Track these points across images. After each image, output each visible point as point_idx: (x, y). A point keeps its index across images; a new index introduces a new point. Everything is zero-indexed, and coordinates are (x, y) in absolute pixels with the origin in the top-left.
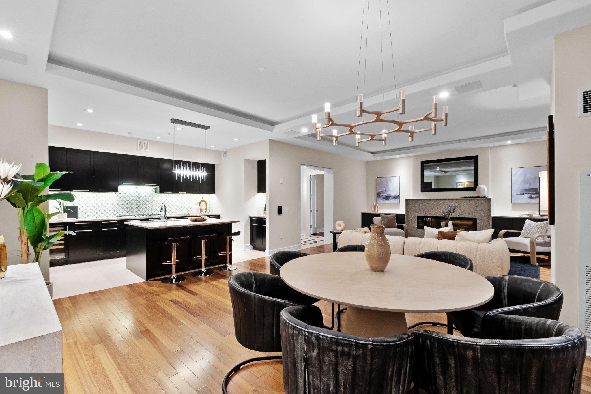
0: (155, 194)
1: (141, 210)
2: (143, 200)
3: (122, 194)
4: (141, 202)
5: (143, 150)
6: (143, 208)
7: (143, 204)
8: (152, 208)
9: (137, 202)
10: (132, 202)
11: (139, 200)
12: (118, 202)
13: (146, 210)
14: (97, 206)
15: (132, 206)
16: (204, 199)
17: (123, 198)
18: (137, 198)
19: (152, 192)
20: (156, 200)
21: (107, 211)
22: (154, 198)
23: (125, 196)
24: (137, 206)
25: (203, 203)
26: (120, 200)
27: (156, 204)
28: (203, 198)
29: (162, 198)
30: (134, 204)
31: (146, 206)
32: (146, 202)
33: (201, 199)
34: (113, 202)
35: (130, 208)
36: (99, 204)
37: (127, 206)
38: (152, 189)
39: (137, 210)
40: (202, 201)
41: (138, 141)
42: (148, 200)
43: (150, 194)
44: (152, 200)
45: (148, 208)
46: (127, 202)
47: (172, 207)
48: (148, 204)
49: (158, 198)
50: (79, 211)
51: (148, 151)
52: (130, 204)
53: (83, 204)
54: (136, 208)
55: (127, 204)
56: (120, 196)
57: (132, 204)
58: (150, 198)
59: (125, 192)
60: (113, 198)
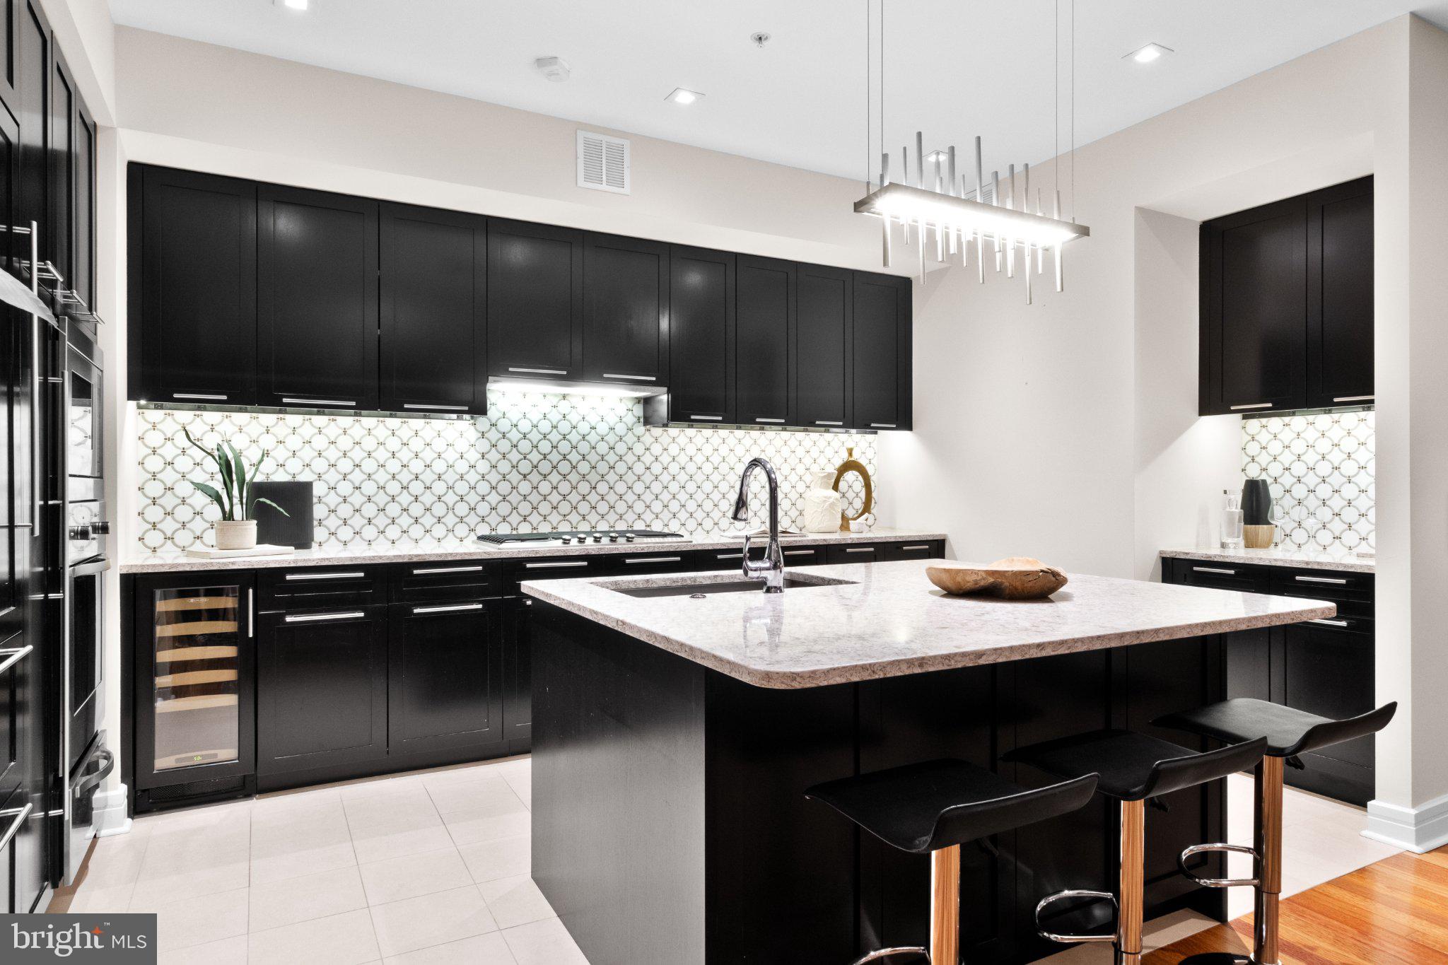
0: (640, 429)
1: (584, 508)
2: (593, 458)
3: (504, 425)
4: (584, 467)
5: (604, 187)
6: (593, 498)
7: (593, 477)
8: (630, 497)
10: (545, 467)
11: (574, 457)
12: (483, 467)
13: (603, 507)
14: (393, 488)
15: (545, 487)
16: (856, 456)
17: (504, 446)
18: (564, 447)
19: (630, 419)
20: (648, 459)
21: (439, 509)
22: (639, 449)
23: (514, 436)
24: (564, 487)
25: (851, 476)
26: (494, 456)
27: (648, 478)
28: (850, 452)
29: (674, 450)
30: (555, 478)
31: (602, 487)
32: (602, 468)
34: (462, 467)
35: (534, 498)
36: (405, 477)
37: (525, 487)
38: (630, 405)
39: (565, 507)
40: (849, 465)
41: (581, 135)
42: (612, 458)
43: (620, 429)
44: (630, 458)
45: (612, 498)
46: (525, 467)
48: (612, 477)
49: (656, 449)
50: (318, 511)
51: (627, 190)
52: (535, 477)
53: (332, 477)
54: (561, 498)
55: (525, 476)
56: (493, 435)
57: (545, 476)
58: (621, 448)
59: (514, 416)
60: (462, 446)
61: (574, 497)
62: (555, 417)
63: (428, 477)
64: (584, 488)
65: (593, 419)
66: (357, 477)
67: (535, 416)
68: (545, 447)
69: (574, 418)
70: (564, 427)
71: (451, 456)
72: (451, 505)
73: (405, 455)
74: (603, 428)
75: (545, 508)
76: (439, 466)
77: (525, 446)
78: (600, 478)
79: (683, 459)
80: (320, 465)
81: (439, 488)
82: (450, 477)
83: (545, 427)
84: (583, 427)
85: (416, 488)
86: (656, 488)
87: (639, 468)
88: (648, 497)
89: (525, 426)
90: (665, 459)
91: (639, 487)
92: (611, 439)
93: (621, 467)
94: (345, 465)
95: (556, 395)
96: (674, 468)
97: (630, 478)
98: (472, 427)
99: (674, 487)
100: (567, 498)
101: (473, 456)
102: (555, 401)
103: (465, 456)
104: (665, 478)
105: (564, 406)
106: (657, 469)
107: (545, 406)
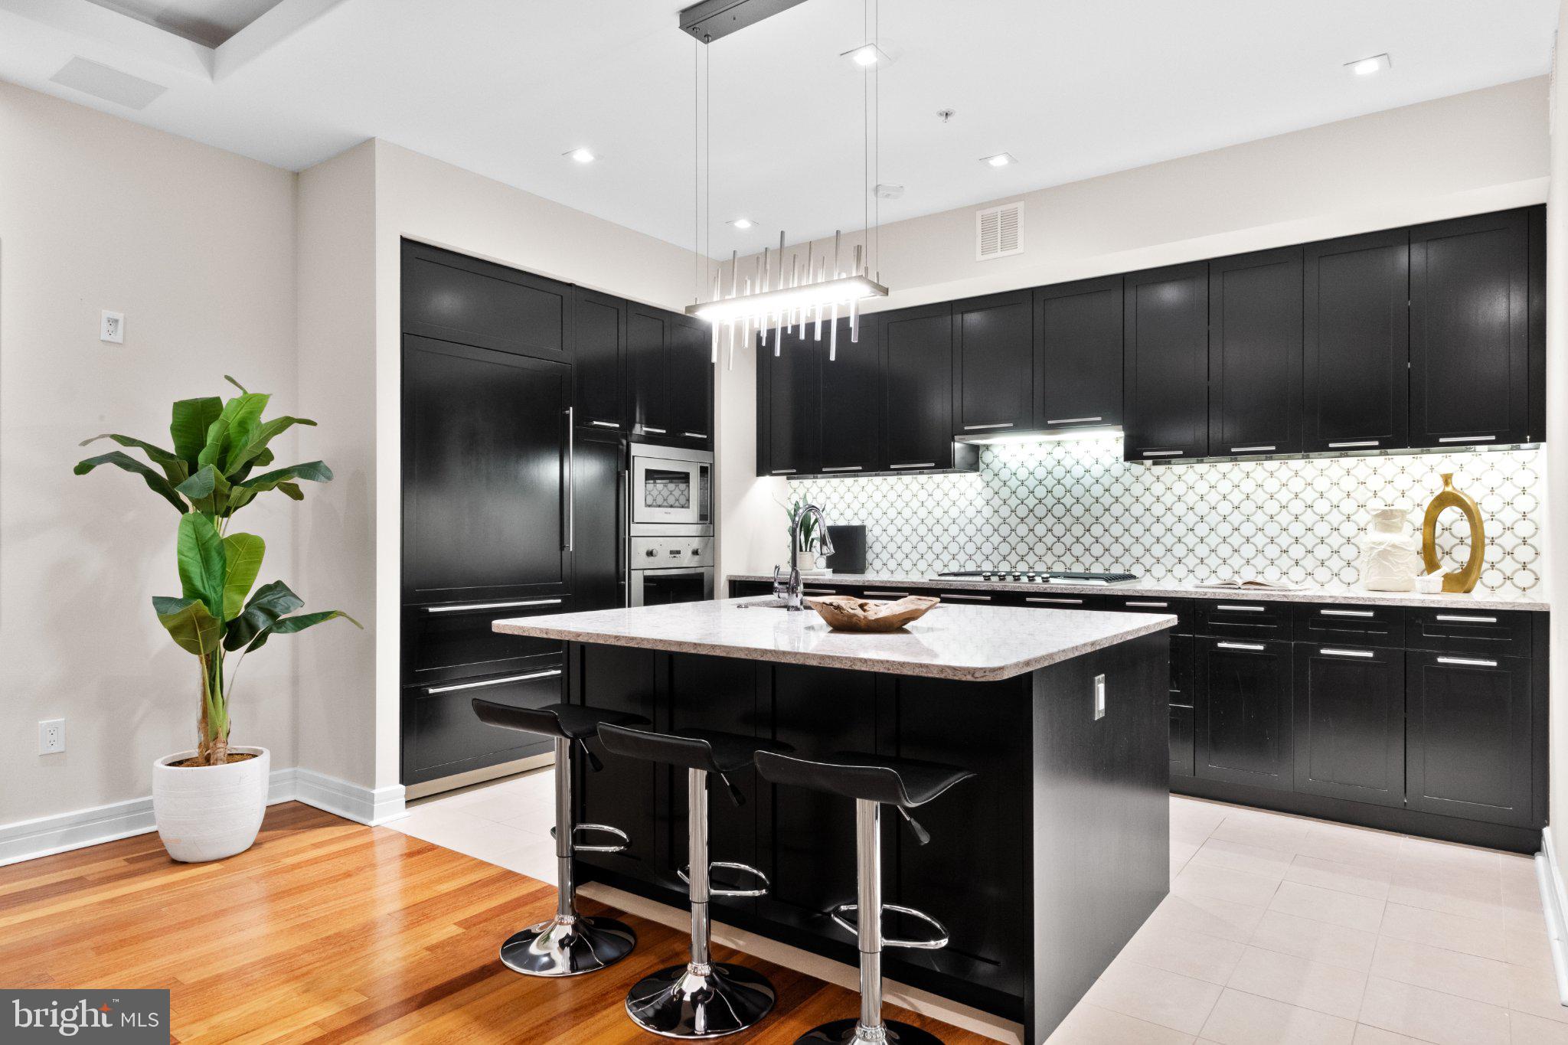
1: (1078, 549)
2: (1087, 500)
3: (1005, 474)
4: (1078, 510)
5: (1000, 254)
6: (1087, 540)
7: (1088, 520)
8: (1127, 540)
9: (1059, 510)
10: (1040, 511)
11: (1068, 501)
12: (987, 512)
13: (1097, 550)
14: (922, 530)
15: (1040, 530)
17: (1005, 493)
18: (1059, 491)
20: (1147, 499)
22: (1138, 489)
23: (1013, 483)
24: (1059, 530)
25: (1449, 515)
26: (997, 502)
27: (1148, 520)
28: (1447, 479)
29: (1179, 488)
30: (1049, 521)
31: (1097, 530)
32: (1097, 510)
33: (1439, 488)
34: (971, 512)
35: (1031, 539)
36: (930, 521)
37: (1022, 530)
39: (1059, 549)
40: (1444, 500)
41: (979, 214)
42: (1107, 500)
44: (1127, 500)
46: (1022, 511)
47: (1236, 540)
48: (1107, 520)
49: (1158, 489)
50: (872, 548)
51: (1020, 249)
52: (1031, 521)
53: (884, 522)
54: (1056, 540)
55: (1022, 519)
56: (996, 484)
57: (1041, 519)
58: (1117, 490)
59: (1013, 465)
60: (971, 494)
61: (1068, 540)
62: (1050, 463)
63: (946, 521)
64: (1078, 530)
65: (1087, 462)
66: (899, 522)
67: (1032, 464)
68: (1040, 492)
69: (1068, 462)
70: (1059, 472)
71: (962, 503)
72: (962, 545)
73: (930, 504)
74: (1097, 471)
75: (1040, 549)
76: (954, 512)
77: (1022, 492)
78: (1094, 520)
79: (1191, 498)
80: (877, 513)
81: (954, 530)
82: (962, 521)
83: (1041, 473)
84: (1078, 471)
85: (938, 530)
86: (1158, 530)
87: (1138, 510)
88: (1148, 540)
89: (1023, 474)
90: (1169, 499)
91: (1137, 530)
92: (1106, 481)
93: (1117, 509)
94: (892, 513)
95: (1050, 442)
96: (1180, 509)
97: (1127, 520)
98: (979, 478)
99: (1180, 530)
100: (1062, 540)
101: (980, 503)
102: (1049, 448)
103: (973, 503)
104: (1169, 519)
105: (1059, 453)
106: (1158, 509)
107: (1041, 454)
